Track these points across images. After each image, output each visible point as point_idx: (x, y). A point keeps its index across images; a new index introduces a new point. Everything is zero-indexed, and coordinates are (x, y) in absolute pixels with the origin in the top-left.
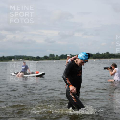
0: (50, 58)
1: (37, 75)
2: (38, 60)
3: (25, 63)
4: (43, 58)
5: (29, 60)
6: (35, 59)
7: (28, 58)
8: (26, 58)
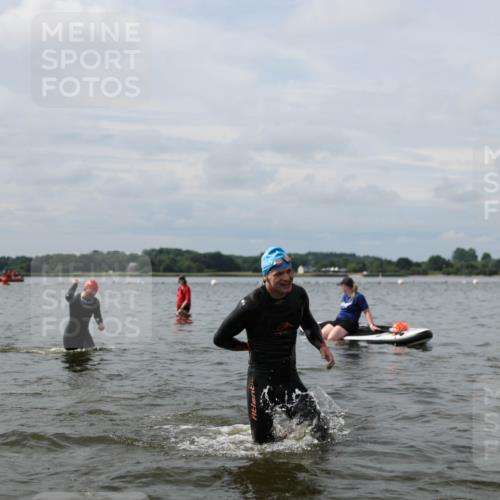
0: (458, 264)
2: (403, 272)
4: (424, 267)
5: (365, 273)
6: (393, 268)
7: (361, 265)
8: (353, 266)
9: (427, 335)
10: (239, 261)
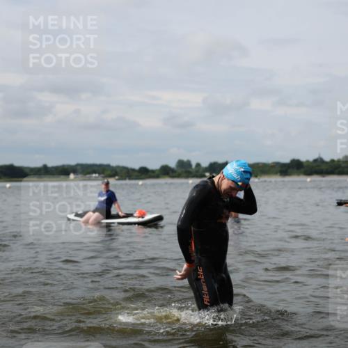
0: (180, 171)
1: (141, 220)
2: (143, 176)
3: (107, 184)
4: (157, 172)
5: (117, 177)
6: (136, 174)
7: (114, 172)
8: (109, 172)
9: (160, 218)
10: (28, 171)
